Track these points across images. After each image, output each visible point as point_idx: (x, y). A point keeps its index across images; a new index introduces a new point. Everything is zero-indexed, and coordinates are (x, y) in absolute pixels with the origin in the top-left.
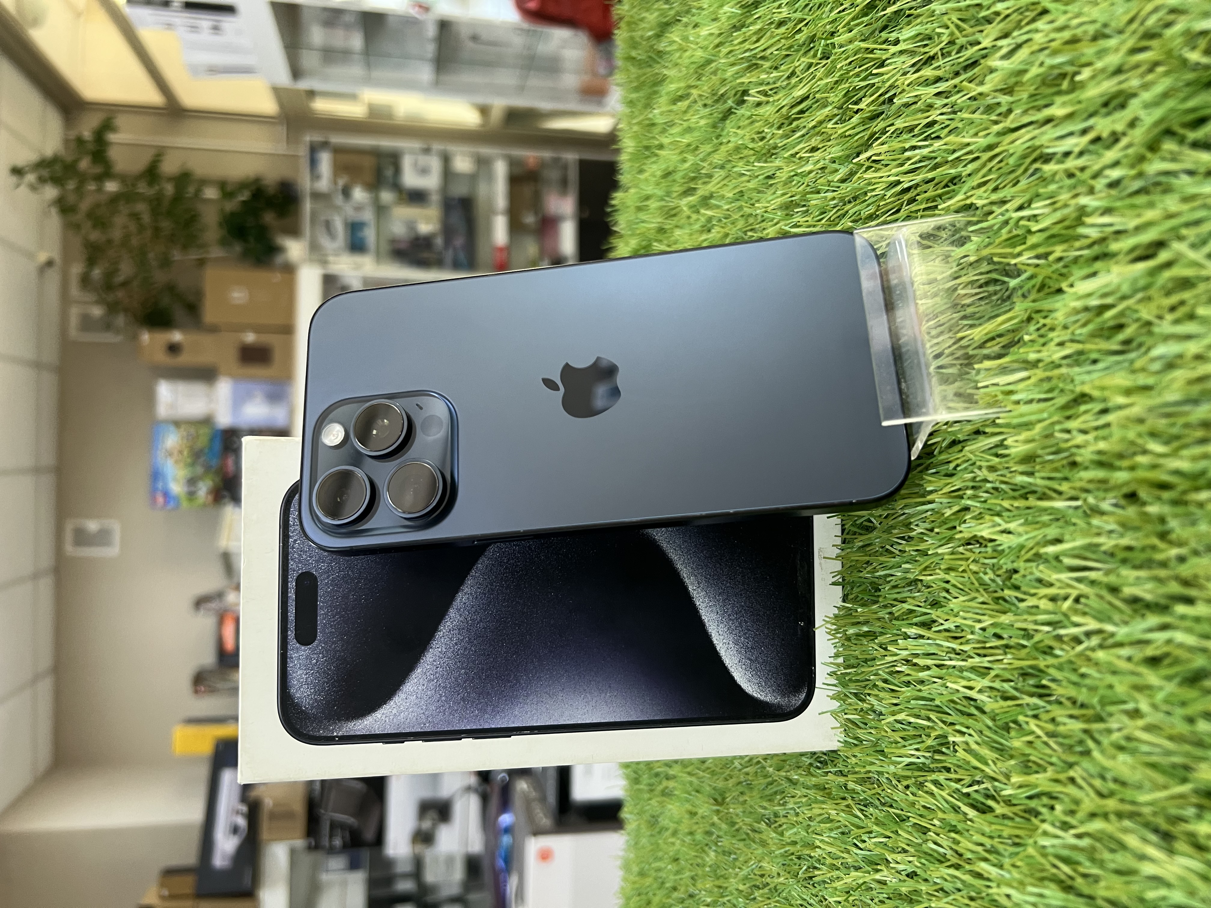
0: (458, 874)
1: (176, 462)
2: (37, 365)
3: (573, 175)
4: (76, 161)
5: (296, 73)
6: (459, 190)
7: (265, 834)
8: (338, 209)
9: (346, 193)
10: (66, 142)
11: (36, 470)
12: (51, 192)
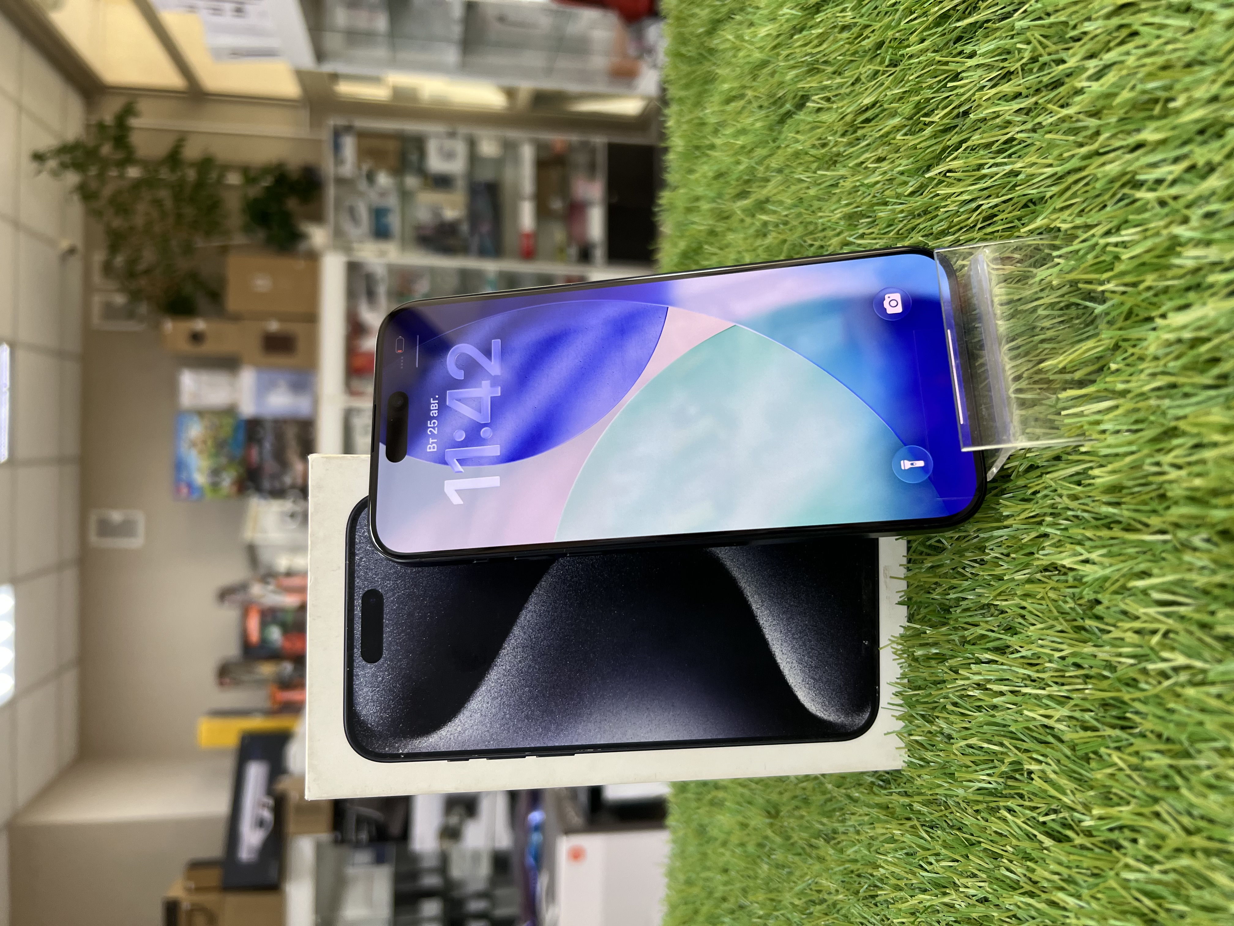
0: (484, 869)
1: (201, 452)
2: (60, 354)
3: (602, 159)
4: (97, 148)
5: (320, 55)
6: (486, 175)
7: (291, 826)
8: (361, 194)
9: (370, 177)
10: (88, 126)
11: (61, 461)
12: (72, 178)
